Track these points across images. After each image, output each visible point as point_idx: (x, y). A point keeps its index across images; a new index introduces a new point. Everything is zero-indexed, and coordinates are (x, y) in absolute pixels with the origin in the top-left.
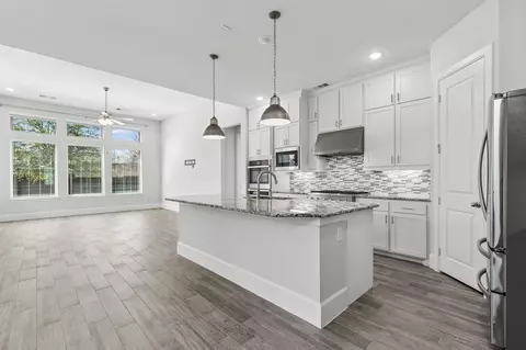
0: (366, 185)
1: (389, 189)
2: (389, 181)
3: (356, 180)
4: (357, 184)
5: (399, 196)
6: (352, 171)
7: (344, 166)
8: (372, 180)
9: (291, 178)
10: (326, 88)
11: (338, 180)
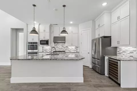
0: (65, 50)
1: (69, 50)
2: (69, 49)
3: (62, 48)
4: (62, 49)
5: (71, 52)
6: (61, 46)
7: (59, 45)
8: (66, 49)
9: (43, 48)
10: (57, 25)
11: (58, 48)
